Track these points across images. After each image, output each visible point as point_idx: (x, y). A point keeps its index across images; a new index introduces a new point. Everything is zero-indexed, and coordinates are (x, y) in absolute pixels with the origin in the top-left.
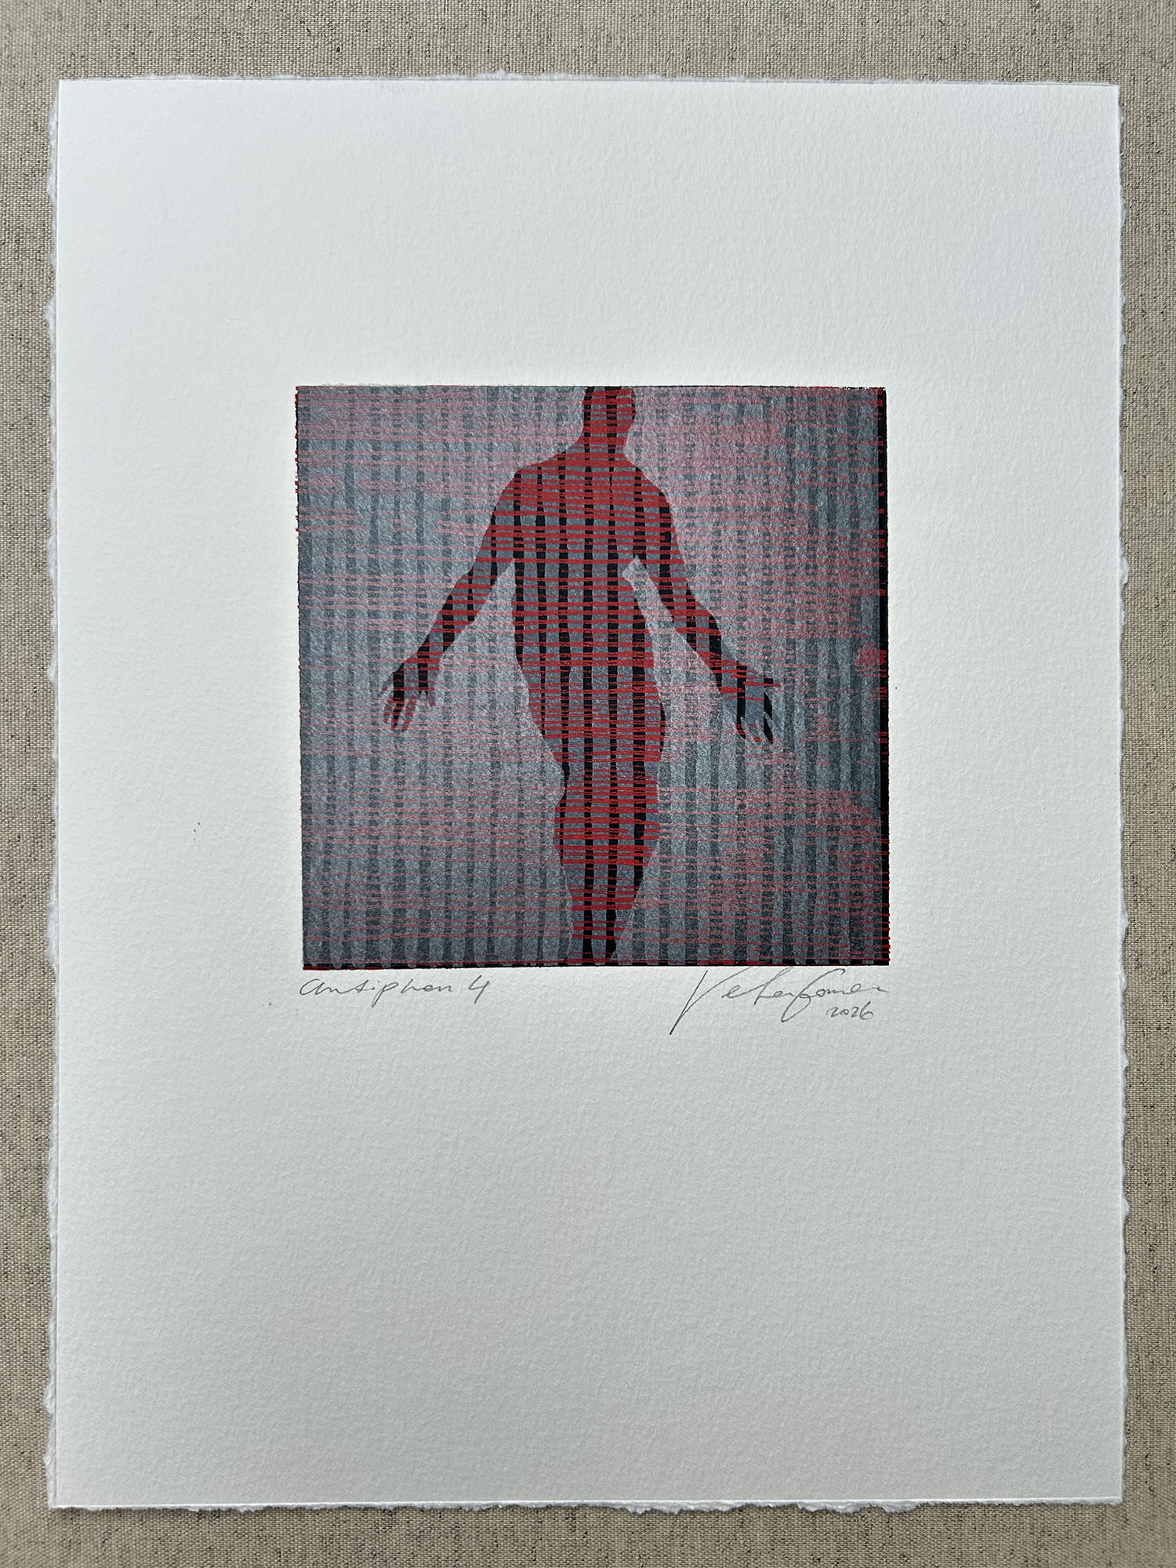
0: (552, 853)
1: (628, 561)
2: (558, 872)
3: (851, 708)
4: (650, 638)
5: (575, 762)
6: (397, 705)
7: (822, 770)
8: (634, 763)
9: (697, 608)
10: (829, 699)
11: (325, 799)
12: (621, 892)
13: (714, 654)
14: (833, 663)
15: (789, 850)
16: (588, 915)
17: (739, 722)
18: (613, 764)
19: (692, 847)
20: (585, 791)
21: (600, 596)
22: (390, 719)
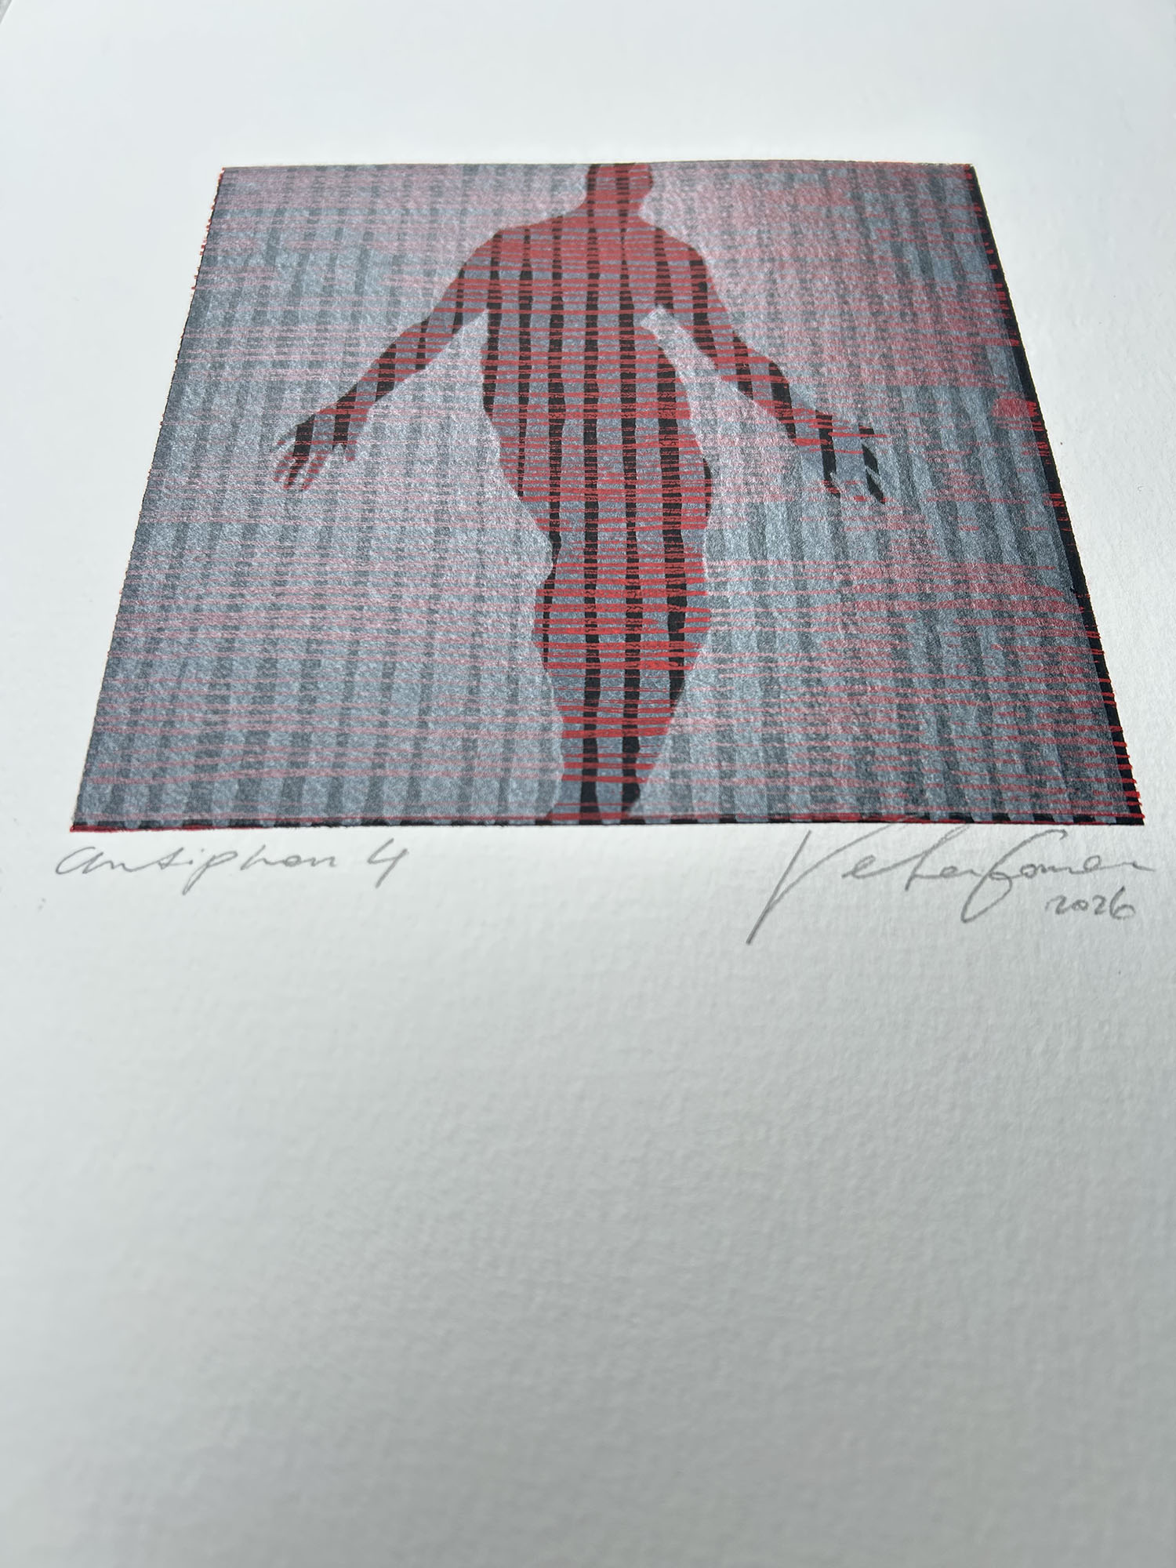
0: (528, 652)
1: (648, 311)
2: (538, 680)
3: (999, 464)
4: (683, 387)
5: (570, 530)
6: (297, 461)
7: (970, 537)
8: (665, 532)
9: (751, 355)
10: (963, 453)
11: (161, 577)
12: (647, 710)
13: (781, 403)
14: (960, 412)
15: (934, 644)
16: (590, 746)
17: (827, 478)
18: (632, 536)
19: (767, 640)
20: (585, 568)
21: (609, 346)
22: (284, 478)
